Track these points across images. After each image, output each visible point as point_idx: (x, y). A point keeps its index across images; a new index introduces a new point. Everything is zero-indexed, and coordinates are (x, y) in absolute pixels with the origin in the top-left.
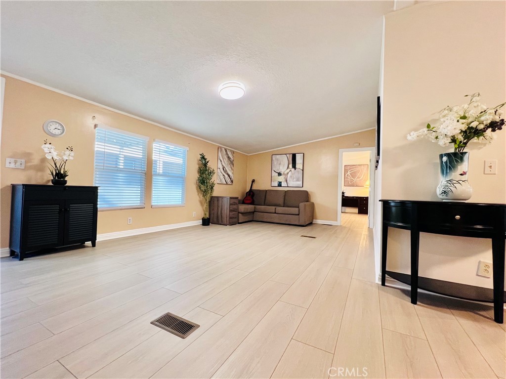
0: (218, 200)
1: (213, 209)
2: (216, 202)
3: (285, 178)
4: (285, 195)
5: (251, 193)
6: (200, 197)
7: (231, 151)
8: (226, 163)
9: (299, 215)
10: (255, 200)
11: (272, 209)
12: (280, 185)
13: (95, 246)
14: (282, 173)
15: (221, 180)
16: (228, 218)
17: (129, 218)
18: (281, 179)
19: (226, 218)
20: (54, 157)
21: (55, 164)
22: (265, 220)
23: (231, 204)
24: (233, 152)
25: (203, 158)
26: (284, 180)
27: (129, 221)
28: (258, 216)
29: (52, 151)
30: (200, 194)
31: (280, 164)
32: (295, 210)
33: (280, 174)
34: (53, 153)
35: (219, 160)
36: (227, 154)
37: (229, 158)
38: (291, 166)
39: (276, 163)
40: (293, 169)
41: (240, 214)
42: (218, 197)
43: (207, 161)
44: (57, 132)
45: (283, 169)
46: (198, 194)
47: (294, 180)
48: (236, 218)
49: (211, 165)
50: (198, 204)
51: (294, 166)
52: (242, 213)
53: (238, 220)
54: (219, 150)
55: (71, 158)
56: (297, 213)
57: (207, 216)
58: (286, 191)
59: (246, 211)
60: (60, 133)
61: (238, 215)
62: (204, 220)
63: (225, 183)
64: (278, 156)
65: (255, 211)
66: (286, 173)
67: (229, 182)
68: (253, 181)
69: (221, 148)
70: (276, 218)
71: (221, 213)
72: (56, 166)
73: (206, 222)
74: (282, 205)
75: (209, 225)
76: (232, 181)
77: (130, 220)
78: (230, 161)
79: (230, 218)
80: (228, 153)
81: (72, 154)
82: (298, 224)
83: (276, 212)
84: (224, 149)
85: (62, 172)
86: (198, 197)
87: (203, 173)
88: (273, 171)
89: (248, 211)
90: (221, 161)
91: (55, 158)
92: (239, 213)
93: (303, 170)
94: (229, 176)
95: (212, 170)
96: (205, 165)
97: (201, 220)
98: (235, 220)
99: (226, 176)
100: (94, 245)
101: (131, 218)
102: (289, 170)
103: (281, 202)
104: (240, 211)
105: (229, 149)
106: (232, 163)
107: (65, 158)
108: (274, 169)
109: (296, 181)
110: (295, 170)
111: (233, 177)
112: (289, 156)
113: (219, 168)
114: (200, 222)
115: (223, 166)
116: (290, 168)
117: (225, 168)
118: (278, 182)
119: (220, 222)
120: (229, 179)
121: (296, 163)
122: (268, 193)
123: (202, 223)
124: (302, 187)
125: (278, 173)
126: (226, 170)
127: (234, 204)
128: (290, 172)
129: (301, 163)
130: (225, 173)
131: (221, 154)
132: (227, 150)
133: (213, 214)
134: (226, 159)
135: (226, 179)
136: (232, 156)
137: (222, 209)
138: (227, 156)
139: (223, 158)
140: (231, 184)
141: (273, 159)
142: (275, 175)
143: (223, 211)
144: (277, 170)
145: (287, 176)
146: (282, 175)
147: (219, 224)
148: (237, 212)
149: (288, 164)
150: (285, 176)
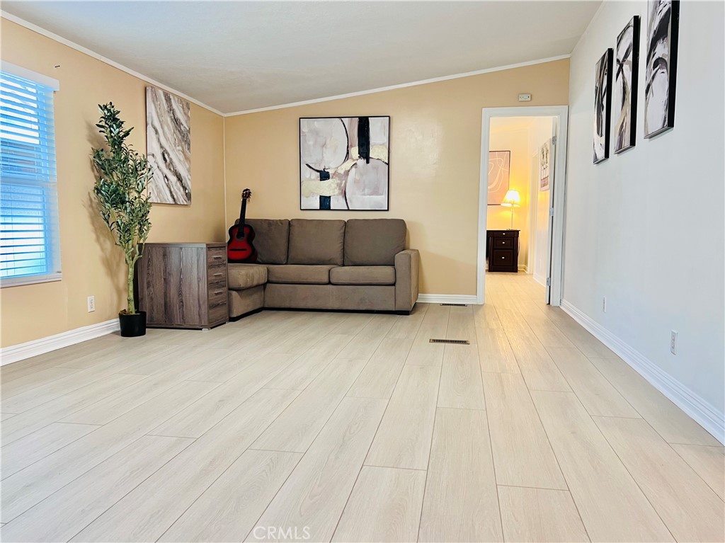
0: (165, 255)
1: (148, 283)
2: (157, 261)
3: (339, 185)
4: (345, 233)
5: (246, 231)
6: (102, 249)
7: (181, 100)
8: (168, 137)
9: (394, 285)
10: (258, 249)
11: (320, 272)
12: (325, 203)
14: (331, 172)
15: (159, 192)
16: (204, 308)
18: (328, 188)
19: (197, 309)
22: (302, 305)
23: (210, 266)
24: (186, 106)
25: (112, 118)
26: (337, 191)
28: (278, 294)
30: (102, 239)
31: (324, 145)
32: (384, 273)
33: (324, 176)
35: (150, 128)
36: (171, 110)
37: (176, 121)
38: (355, 152)
39: (311, 143)
40: (362, 162)
41: (234, 293)
42: (164, 248)
45: (333, 162)
46: (98, 239)
47: (366, 191)
48: (224, 304)
50: (101, 270)
51: (365, 153)
52: (238, 290)
53: (230, 311)
54: (149, 94)
57: (132, 310)
58: (346, 224)
59: (249, 284)
61: (229, 295)
63: (171, 201)
64: (317, 124)
65: (269, 282)
66: (341, 171)
67: (181, 199)
68: (246, 195)
69: (153, 87)
70: (331, 296)
71: (180, 294)
73: (133, 325)
74: (339, 261)
75: (143, 333)
76: (188, 196)
78: (180, 132)
79: (212, 306)
80: (174, 106)
82: (391, 308)
83: (332, 281)
84: (161, 92)
86: (98, 248)
88: (304, 166)
89: (255, 283)
90: (157, 132)
92: (230, 289)
93: (388, 164)
94: (180, 179)
95: (140, 158)
96: (117, 142)
97: (118, 319)
98: (222, 311)
99: (173, 179)
102: (349, 163)
103: (334, 250)
104: (233, 285)
105: (173, 95)
106: (184, 138)
108: (305, 159)
109: (370, 195)
110: (368, 162)
111: (189, 183)
112: (350, 124)
113: (153, 155)
114: (115, 324)
115: (162, 147)
116: (352, 158)
117: (168, 155)
118: (321, 197)
119: (178, 321)
120: (182, 189)
121: (371, 143)
122: (296, 230)
123: (119, 329)
124: (388, 210)
125: (318, 171)
126: (171, 159)
127: (219, 266)
128: (353, 168)
129: (383, 144)
130: (170, 169)
131: (156, 107)
132: (171, 97)
133: (152, 299)
134: (168, 125)
135: (172, 190)
136: (185, 118)
137: (181, 280)
138: (172, 115)
139: (160, 122)
140: (185, 203)
141: (303, 129)
142: (311, 177)
143: (185, 289)
144: (315, 164)
145: (344, 182)
146: (331, 176)
147: (175, 326)
148: (226, 289)
149: (348, 147)
150: (339, 181)
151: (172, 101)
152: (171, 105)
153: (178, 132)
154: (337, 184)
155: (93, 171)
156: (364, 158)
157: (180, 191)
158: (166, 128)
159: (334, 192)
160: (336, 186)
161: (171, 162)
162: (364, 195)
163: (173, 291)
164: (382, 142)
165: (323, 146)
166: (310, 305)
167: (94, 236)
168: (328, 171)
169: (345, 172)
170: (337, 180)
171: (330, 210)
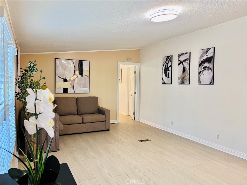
4: (77, 102)
9: (105, 121)
12: (65, 91)
14: (68, 79)
18: (66, 85)
26: (70, 86)
32: (103, 118)
33: (65, 80)
38: (77, 72)
39: (60, 68)
45: (69, 75)
47: (82, 86)
51: (81, 73)
64: (62, 61)
70: (83, 128)
74: (77, 113)
82: (105, 129)
83: (84, 122)
88: (57, 77)
93: (89, 77)
103: (73, 108)
108: (58, 74)
109: (83, 88)
110: (82, 76)
112: (76, 62)
116: (76, 75)
118: (64, 89)
121: (83, 70)
124: (89, 93)
125: (63, 79)
128: (77, 78)
129: (88, 70)
142: (60, 81)
144: (62, 76)
145: (73, 83)
146: (68, 81)
149: (75, 70)
150: (71, 83)
154: (70, 84)
156: (81, 75)
162: (81, 88)
165: (65, 70)
169: (73, 80)
170: (70, 82)
171: (68, 93)
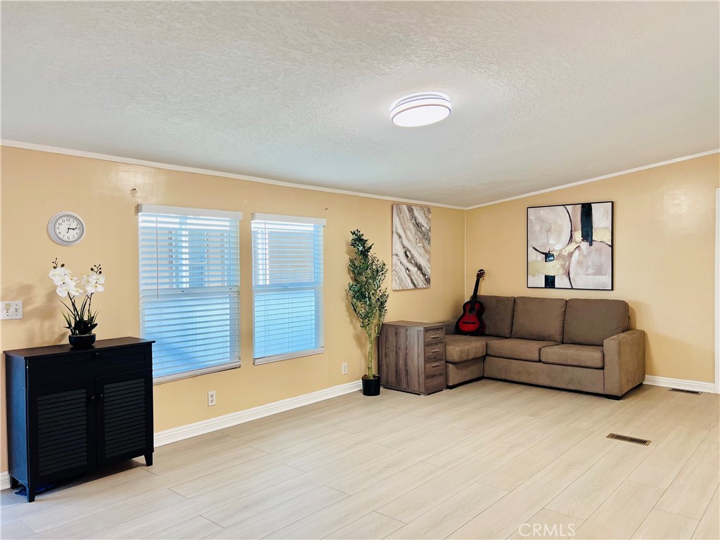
0: (396, 334)
1: (386, 354)
2: (392, 338)
3: (563, 266)
4: (565, 311)
5: (477, 306)
6: (355, 328)
8: (410, 238)
9: (603, 368)
11: (530, 348)
12: (550, 282)
13: (152, 464)
14: (555, 254)
15: (401, 281)
16: (422, 377)
17: (210, 393)
18: (553, 268)
19: (417, 377)
20: (70, 292)
21: (73, 305)
22: (516, 379)
23: (427, 345)
24: (427, 210)
25: (359, 240)
26: (561, 271)
27: (210, 399)
28: (493, 366)
29: (67, 280)
30: (354, 321)
31: (549, 230)
32: (592, 355)
33: (549, 257)
34: (67, 284)
35: (395, 234)
36: (413, 217)
37: (418, 225)
38: (578, 235)
39: (538, 229)
40: (585, 245)
41: (450, 366)
42: (396, 328)
43: (367, 245)
44: (73, 235)
45: (557, 245)
46: (351, 321)
47: (590, 271)
48: (441, 375)
49: (378, 253)
50: (353, 343)
51: (587, 235)
52: (453, 363)
53: (447, 380)
54: (395, 211)
55: (101, 289)
56: (599, 364)
57: (374, 372)
58: (566, 303)
59: (464, 358)
60: (76, 236)
61: (446, 367)
62: (366, 382)
63: (412, 286)
64: (543, 211)
65: (487, 355)
66: (565, 253)
68: (481, 274)
69: (398, 204)
70: (541, 373)
71: (406, 365)
72: (75, 309)
73: (371, 387)
74: (558, 338)
75: (378, 393)
76: (428, 281)
77: (212, 396)
78: (421, 232)
79: (428, 377)
80: (416, 213)
81: (102, 279)
82: (601, 392)
83: (543, 359)
84: (405, 207)
85: (86, 318)
86: (351, 327)
87: (360, 274)
88: (530, 249)
89: (471, 357)
90: (400, 237)
91: (73, 293)
92: (447, 362)
93: (612, 246)
94: (420, 268)
95: (380, 263)
96: (365, 253)
97: (361, 380)
98: (439, 380)
99: (414, 269)
100: (149, 462)
101: (213, 392)
102: (573, 246)
103: (553, 327)
104: (449, 359)
105: (416, 205)
106: (425, 236)
107: (90, 290)
108: (532, 243)
109: (593, 275)
110: (591, 245)
111: (429, 270)
112: (574, 210)
113: (397, 255)
114: (359, 385)
115: (404, 247)
116: (576, 242)
117: (410, 252)
118: (547, 277)
119: (404, 386)
120: (421, 276)
121: (593, 227)
122: (520, 306)
123: (362, 388)
124: (612, 289)
125: (543, 253)
126: (412, 255)
127: (436, 344)
128: (577, 251)
129: (606, 228)
130: (411, 263)
131: (400, 219)
132: (414, 207)
133: (388, 366)
134: (410, 230)
135: (413, 278)
136: (427, 220)
137: (406, 354)
138: (414, 221)
139: (403, 229)
140: (425, 286)
141: (530, 217)
142: (536, 258)
143: (409, 361)
144: (541, 247)
145: (568, 263)
146: (555, 258)
147: (402, 389)
148: (443, 362)
149: (571, 231)
150: (563, 262)
151: (415, 211)
152: (413, 214)
153: (419, 233)
155: (349, 273)
156: (587, 241)
157: (420, 277)
158: (408, 232)
159: (558, 272)
160: (560, 266)
161: (413, 257)
162: (588, 275)
163: (401, 362)
164: (605, 226)
166: (524, 379)
167: (349, 319)
168: (553, 253)
169: (568, 254)
170: (561, 262)
171: (554, 288)
